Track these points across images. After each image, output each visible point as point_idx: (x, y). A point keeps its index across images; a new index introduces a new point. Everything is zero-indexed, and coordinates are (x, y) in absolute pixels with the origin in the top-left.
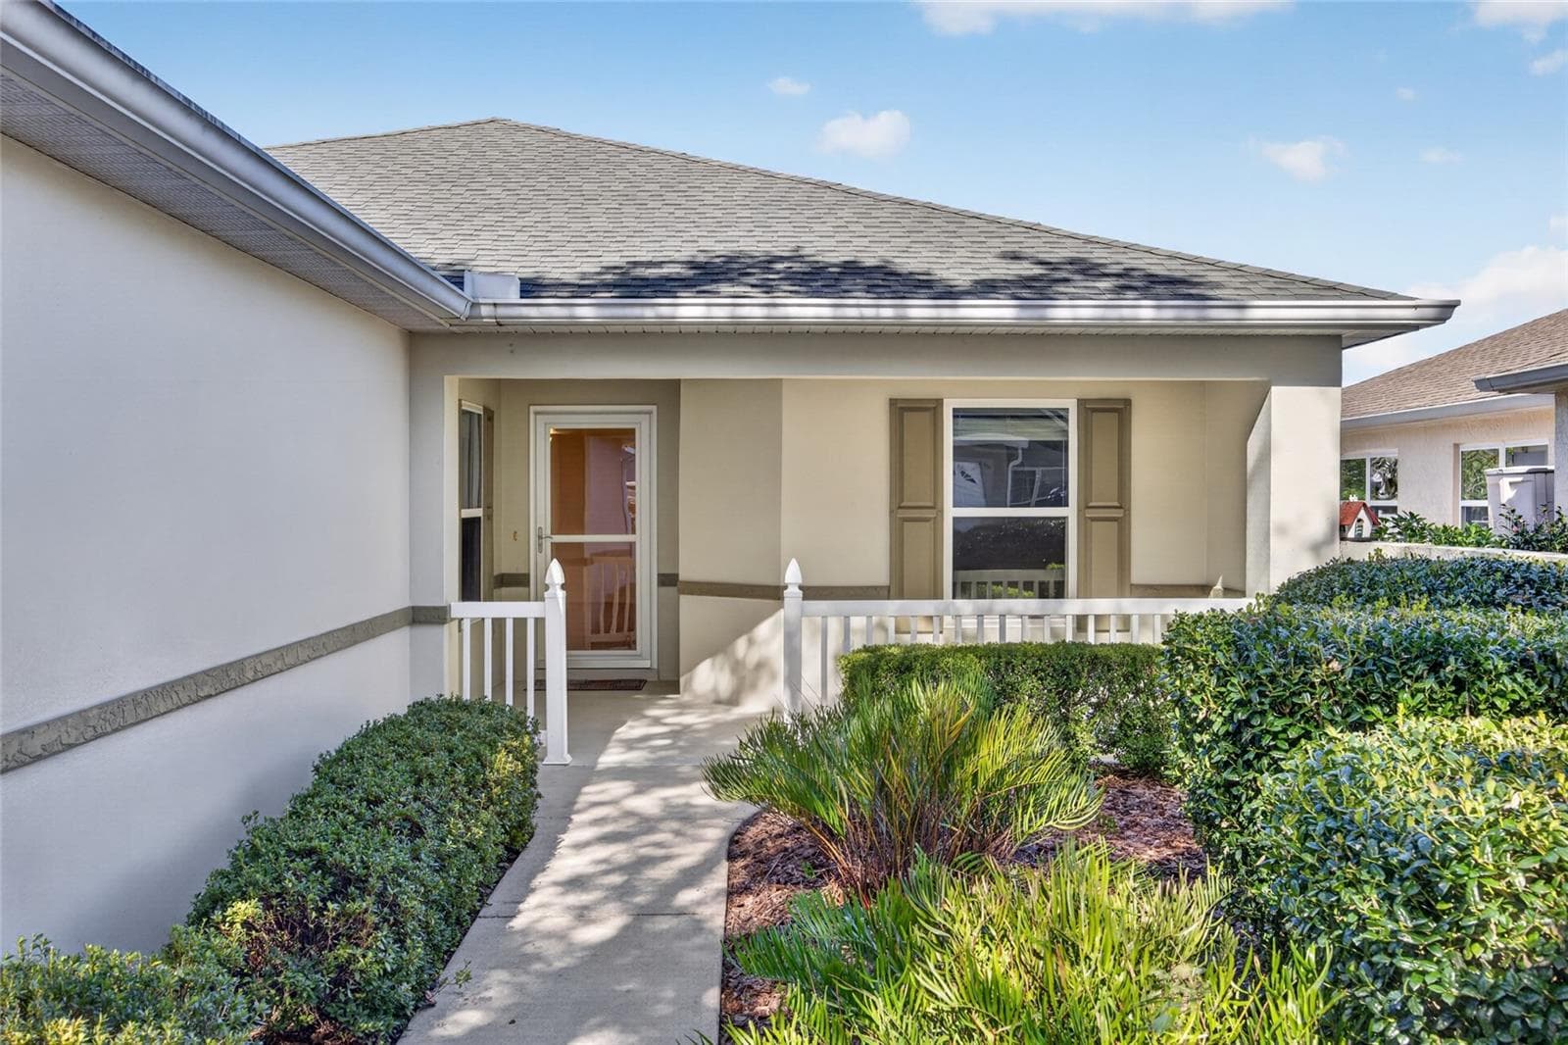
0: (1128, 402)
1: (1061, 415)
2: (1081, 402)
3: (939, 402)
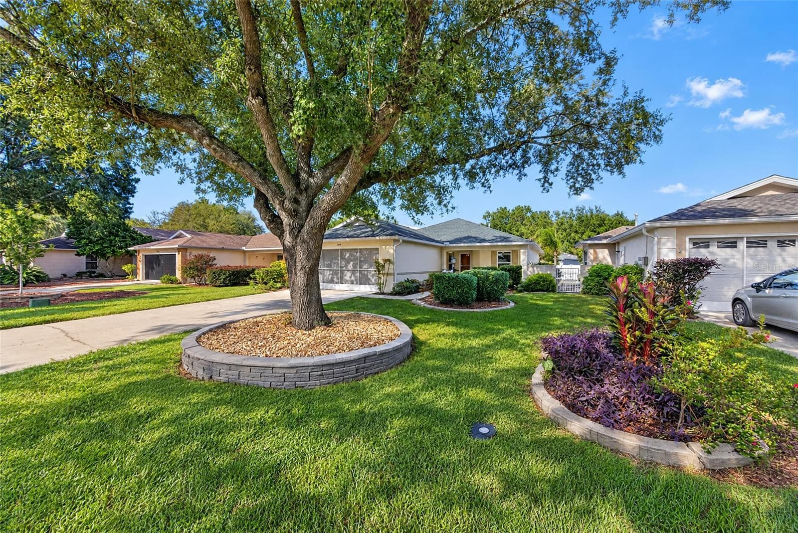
0: (517, 251)
1: (510, 252)
2: (512, 251)
3: (496, 251)
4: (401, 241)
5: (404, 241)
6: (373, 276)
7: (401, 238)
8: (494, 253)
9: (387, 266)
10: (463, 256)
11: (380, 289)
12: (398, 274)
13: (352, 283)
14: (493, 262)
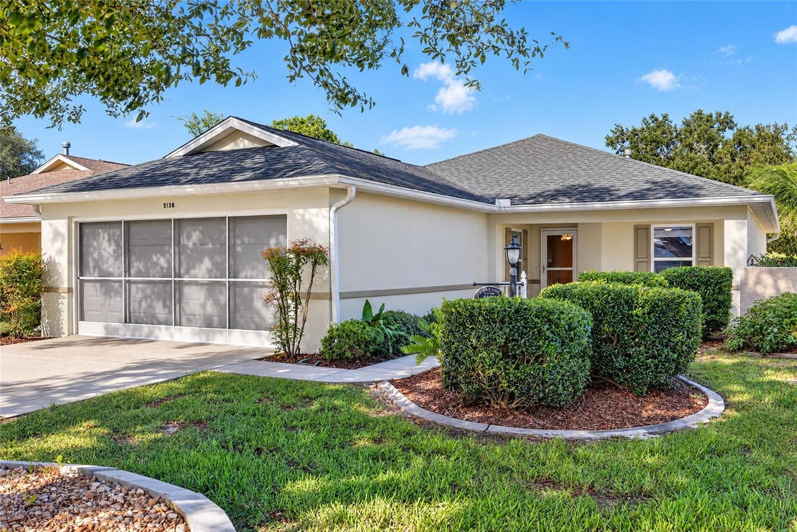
0: (713, 224)
1: (690, 229)
2: (697, 224)
3: (649, 226)
4: (352, 192)
5: (361, 193)
6: (268, 301)
7: (354, 183)
8: (641, 232)
9: (306, 270)
10: (553, 241)
11: (285, 343)
12: (343, 296)
13: (208, 323)
14: (640, 257)
